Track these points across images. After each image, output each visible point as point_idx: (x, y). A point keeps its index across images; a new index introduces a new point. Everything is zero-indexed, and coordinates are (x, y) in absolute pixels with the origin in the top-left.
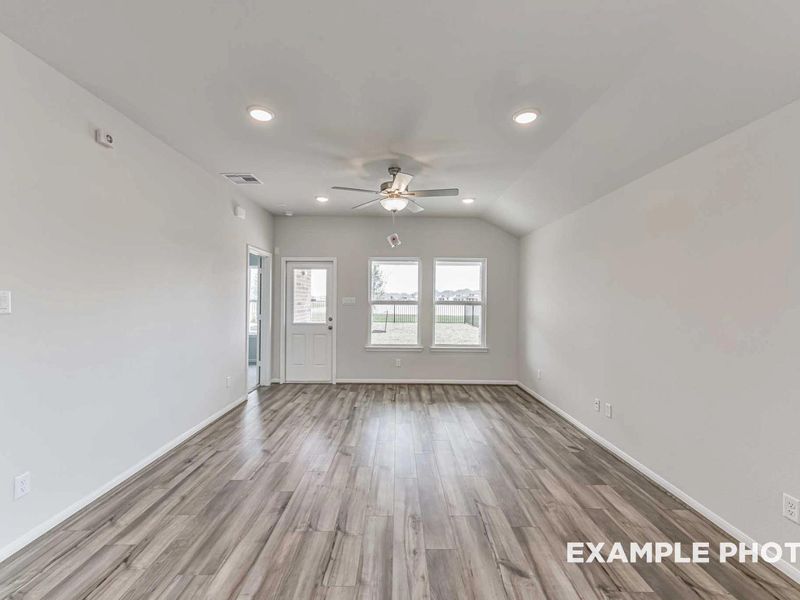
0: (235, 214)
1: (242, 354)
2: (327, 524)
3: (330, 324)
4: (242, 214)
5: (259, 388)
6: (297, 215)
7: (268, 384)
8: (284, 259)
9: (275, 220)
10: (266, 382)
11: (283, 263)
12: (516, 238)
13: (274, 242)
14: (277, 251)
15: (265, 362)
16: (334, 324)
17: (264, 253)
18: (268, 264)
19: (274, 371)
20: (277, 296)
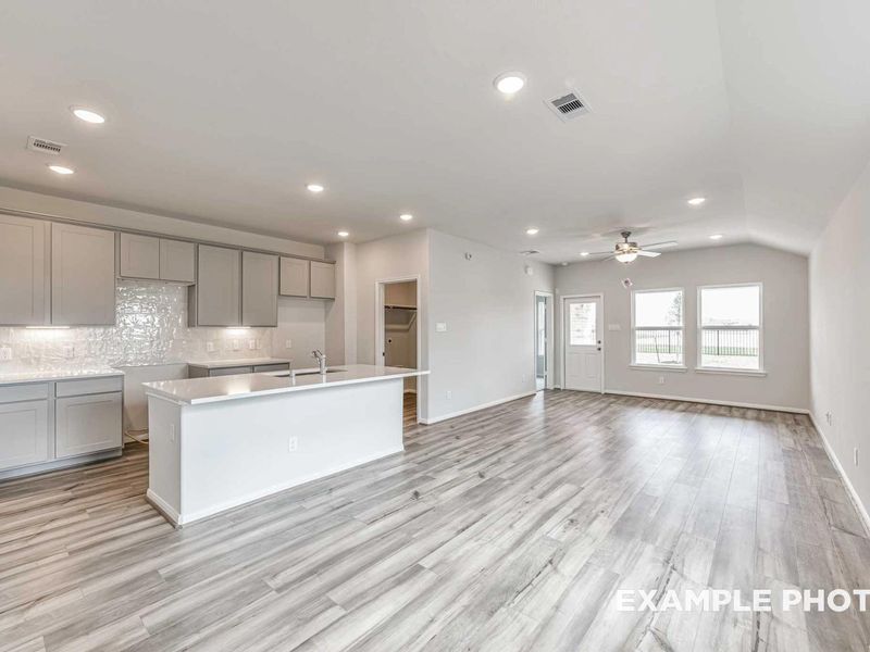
0: (526, 272)
1: (532, 366)
2: (557, 438)
3: (599, 345)
4: (530, 272)
5: (545, 390)
6: (569, 264)
7: (552, 388)
8: (562, 298)
9: (556, 270)
10: (551, 386)
11: (562, 300)
12: (803, 259)
13: (555, 285)
14: (557, 291)
15: (550, 373)
16: (602, 345)
17: (548, 295)
18: (551, 302)
19: (556, 380)
20: (558, 325)
